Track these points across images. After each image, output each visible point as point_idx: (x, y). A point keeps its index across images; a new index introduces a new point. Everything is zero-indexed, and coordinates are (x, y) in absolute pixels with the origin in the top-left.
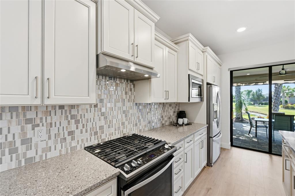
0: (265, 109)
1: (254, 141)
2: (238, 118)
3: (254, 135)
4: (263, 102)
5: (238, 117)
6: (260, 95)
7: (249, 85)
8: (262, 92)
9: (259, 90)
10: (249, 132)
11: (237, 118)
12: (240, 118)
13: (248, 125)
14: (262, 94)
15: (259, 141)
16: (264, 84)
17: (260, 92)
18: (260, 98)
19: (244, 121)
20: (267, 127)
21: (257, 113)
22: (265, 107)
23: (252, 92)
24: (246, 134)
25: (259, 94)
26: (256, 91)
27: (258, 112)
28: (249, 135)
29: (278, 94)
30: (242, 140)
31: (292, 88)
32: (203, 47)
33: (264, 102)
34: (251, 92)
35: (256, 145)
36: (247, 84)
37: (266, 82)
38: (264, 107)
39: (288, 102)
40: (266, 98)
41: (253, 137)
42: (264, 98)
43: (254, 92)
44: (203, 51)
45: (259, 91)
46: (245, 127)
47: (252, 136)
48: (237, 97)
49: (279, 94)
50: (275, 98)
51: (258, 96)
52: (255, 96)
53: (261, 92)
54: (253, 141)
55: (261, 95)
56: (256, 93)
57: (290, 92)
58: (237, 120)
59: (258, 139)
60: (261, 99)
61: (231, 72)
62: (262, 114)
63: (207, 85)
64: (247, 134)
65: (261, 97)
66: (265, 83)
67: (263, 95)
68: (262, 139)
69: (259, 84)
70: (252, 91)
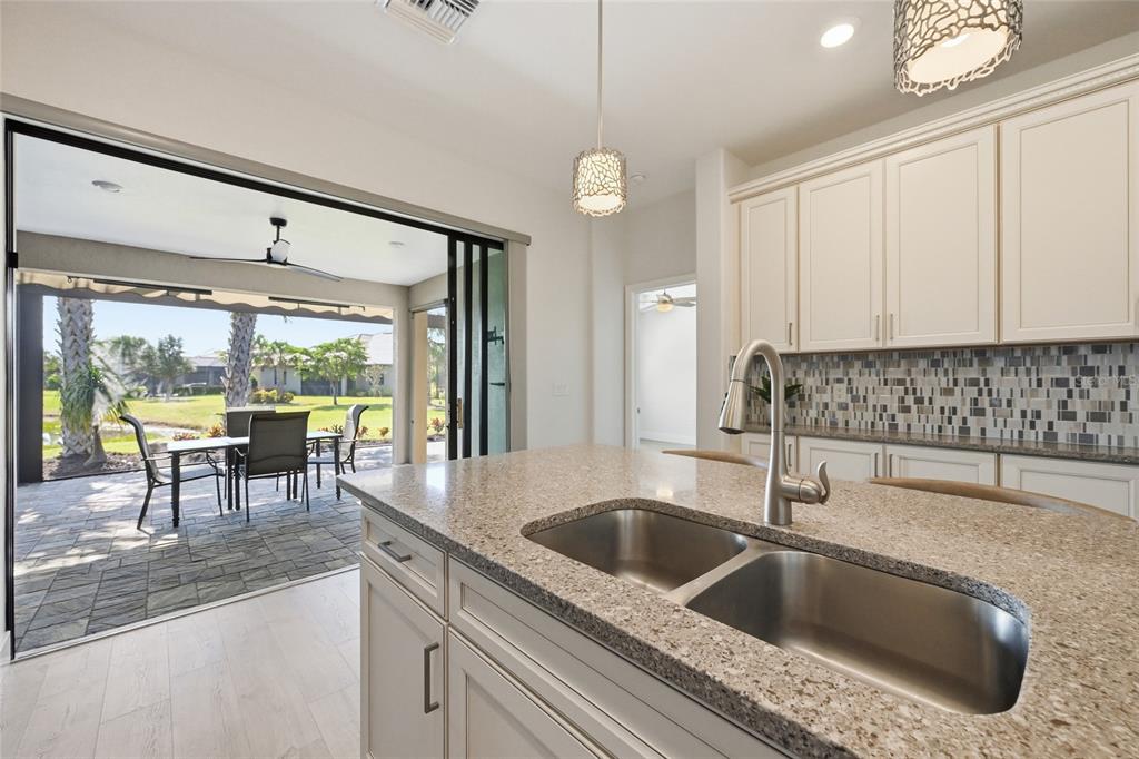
0: (194, 408)
2: (76, 454)
3: (165, 522)
4: (185, 386)
5: (79, 450)
6: (176, 359)
8: (182, 349)
9: (172, 340)
10: (139, 515)
11: (70, 457)
12: (88, 455)
14: (182, 355)
17: (176, 348)
18: (175, 370)
19: (112, 464)
20: (218, 474)
21: (166, 424)
22: (193, 403)
23: (145, 346)
25: (170, 356)
26: (161, 345)
27: (169, 422)
28: (137, 528)
29: (243, 352)
31: (270, 343)
33: (188, 386)
34: (141, 344)
38: (187, 403)
39: (259, 385)
40: (195, 369)
42: (187, 369)
43: (150, 348)
45: (172, 346)
48: (71, 353)
49: (245, 349)
51: (166, 361)
52: (158, 362)
53: (180, 347)
56: (161, 350)
57: (266, 354)
58: (70, 468)
60: (176, 373)
62: (182, 427)
65: (178, 367)
67: (184, 360)
68: (202, 526)
69: (182, 294)
70: (142, 342)
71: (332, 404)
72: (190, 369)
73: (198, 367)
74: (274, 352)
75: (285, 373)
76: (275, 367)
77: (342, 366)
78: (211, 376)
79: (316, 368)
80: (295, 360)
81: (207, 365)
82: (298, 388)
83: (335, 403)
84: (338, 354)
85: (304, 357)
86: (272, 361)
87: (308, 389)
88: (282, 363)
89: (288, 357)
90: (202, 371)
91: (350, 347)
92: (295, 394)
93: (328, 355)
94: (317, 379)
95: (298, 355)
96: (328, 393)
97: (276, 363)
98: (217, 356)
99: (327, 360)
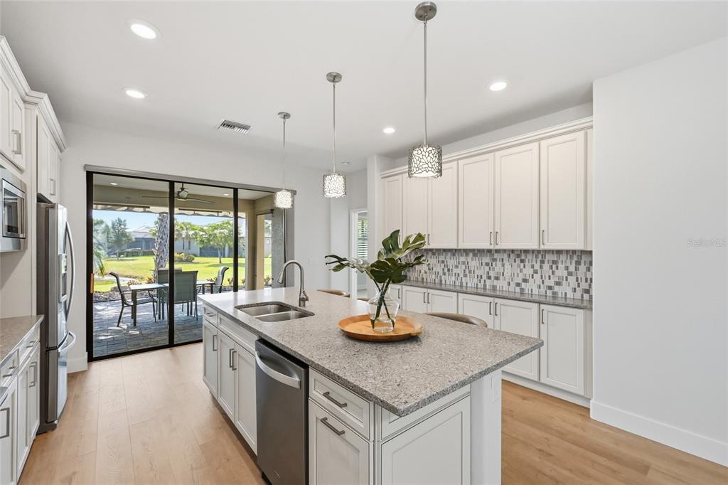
1: (134, 335)
3: (130, 324)
4: (127, 250)
6: (122, 234)
7: (115, 210)
8: (127, 227)
9: (119, 220)
10: (117, 321)
13: (108, 306)
14: (126, 230)
15: (144, 332)
16: (145, 211)
17: (122, 226)
18: (122, 240)
20: (154, 301)
22: (133, 260)
23: (104, 225)
24: (111, 326)
25: (119, 232)
26: (113, 224)
28: (118, 326)
29: (164, 234)
30: (107, 341)
32: (27, 88)
33: (129, 250)
34: (101, 224)
35: (140, 342)
36: (109, 206)
37: (149, 207)
38: (131, 262)
40: (134, 240)
41: (128, 327)
42: (129, 240)
43: (107, 226)
44: (27, 98)
45: (120, 225)
46: (103, 310)
47: (125, 327)
50: (159, 241)
51: (116, 235)
52: (111, 235)
53: (125, 226)
54: (131, 335)
55: (124, 235)
56: (113, 228)
59: (140, 330)
60: (123, 242)
61: (90, 175)
63: (38, 201)
64: (114, 326)
65: (124, 239)
66: (147, 209)
67: (128, 234)
68: (147, 326)
69: (136, 209)
71: (218, 263)
72: (131, 239)
73: (136, 238)
74: (183, 229)
75: (189, 242)
76: (183, 238)
77: (225, 239)
78: (144, 243)
79: (209, 240)
80: (196, 234)
81: (141, 237)
82: (198, 252)
83: (220, 262)
84: (222, 231)
85: (201, 233)
86: (181, 235)
87: (203, 253)
88: (187, 235)
89: (191, 233)
90: (138, 240)
91: (229, 226)
92: (196, 256)
93: (216, 231)
94: (209, 246)
95: (197, 231)
96: (216, 256)
97: (184, 236)
98: (147, 230)
99: (216, 234)
